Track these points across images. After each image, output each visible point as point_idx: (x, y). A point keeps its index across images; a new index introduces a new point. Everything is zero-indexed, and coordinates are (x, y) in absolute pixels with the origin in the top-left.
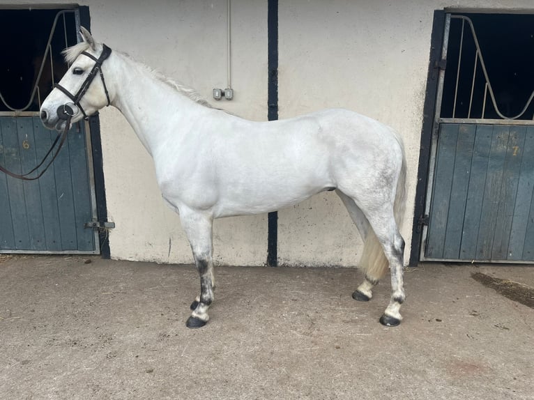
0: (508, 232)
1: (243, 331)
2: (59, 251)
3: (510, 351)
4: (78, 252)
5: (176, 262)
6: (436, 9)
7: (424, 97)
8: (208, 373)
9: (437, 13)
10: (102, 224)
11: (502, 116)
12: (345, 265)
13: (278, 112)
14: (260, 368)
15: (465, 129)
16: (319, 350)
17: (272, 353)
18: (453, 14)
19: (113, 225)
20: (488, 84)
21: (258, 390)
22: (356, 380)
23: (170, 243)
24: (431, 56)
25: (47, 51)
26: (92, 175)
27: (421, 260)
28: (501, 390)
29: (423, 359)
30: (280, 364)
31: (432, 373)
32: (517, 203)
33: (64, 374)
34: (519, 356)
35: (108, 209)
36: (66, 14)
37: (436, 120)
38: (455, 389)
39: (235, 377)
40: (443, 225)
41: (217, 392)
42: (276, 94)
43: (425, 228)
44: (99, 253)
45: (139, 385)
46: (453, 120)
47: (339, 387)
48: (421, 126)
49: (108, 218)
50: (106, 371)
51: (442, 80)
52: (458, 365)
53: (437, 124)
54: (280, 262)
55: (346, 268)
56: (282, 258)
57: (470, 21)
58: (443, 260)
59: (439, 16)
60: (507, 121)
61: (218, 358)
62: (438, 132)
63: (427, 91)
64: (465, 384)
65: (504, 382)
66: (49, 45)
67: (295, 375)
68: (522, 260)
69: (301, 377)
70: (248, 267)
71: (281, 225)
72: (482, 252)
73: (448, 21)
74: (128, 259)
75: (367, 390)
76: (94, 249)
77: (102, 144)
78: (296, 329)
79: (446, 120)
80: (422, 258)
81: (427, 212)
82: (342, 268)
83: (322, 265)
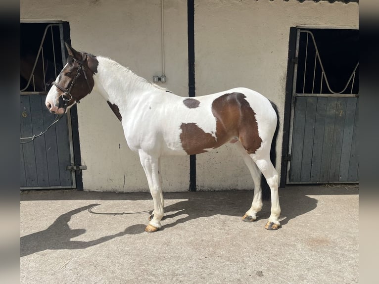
0: (339, 164)
1: (182, 230)
2: (47, 186)
3: (344, 232)
4: (61, 187)
5: (129, 191)
6: (291, 26)
7: (286, 81)
8: (166, 253)
9: (292, 29)
10: (78, 167)
11: (332, 92)
12: (239, 189)
13: (195, 91)
14: (196, 249)
15: (310, 100)
16: (231, 237)
17: (202, 241)
18: (301, 29)
19: (85, 168)
20: (323, 72)
21: (198, 260)
22: (255, 252)
23: (125, 178)
24: (289, 55)
25: (39, 51)
26: (70, 134)
27: (287, 183)
28: (340, 252)
29: (293, 238)
30: (208, 246)
31: (299, 246)
32: (343, 145)
33: (73, 259)
34: (349, 234)
35: (81, 157)
36: (53, 27)
37: (294, 95)
38: (313, 253)
39: (183, 254)
40: (300, 160)
41: (173, 263)
42: (194, 79)
43: (289, 163)
44: (75, 187)
45: (123, 262)
46: (304, 95)
47: (246, 256)
48: (284, 98)
49: (82, 163)
50: (100, 256)
51: (296, 70)
52: (314, 240)
53: (294, 97)
54: (198, 188)
55: (240, 190)
56: (199, 185)
57: (311, 34)
58: (300, 183)
59: (293, 30)
60: (335, 95)
61: (169, 245)
62: (295, 102)
63: (287, 76)
64: (318, 250)
65: (341, 248)
66: (41, 47)
67: (218, 251)
68: (347, 181)
69: (222, 252)
70: (177, 192)
71: (199, 164)
72: (323, 176)
73: (299, 34)
74: (95, 190)
75: (262, 256)
76: (72, 185)
77: (78, 113)
78: (215, 227)
79: (299, 95)
80: (288, 182)
81: (290, 153)
82: (238, 190)
83: (225, 189)
